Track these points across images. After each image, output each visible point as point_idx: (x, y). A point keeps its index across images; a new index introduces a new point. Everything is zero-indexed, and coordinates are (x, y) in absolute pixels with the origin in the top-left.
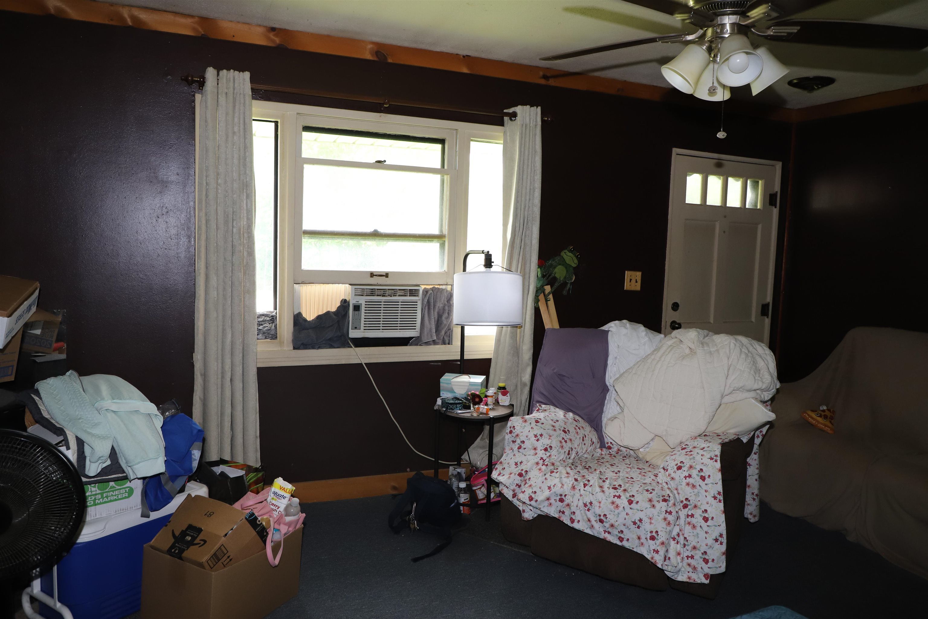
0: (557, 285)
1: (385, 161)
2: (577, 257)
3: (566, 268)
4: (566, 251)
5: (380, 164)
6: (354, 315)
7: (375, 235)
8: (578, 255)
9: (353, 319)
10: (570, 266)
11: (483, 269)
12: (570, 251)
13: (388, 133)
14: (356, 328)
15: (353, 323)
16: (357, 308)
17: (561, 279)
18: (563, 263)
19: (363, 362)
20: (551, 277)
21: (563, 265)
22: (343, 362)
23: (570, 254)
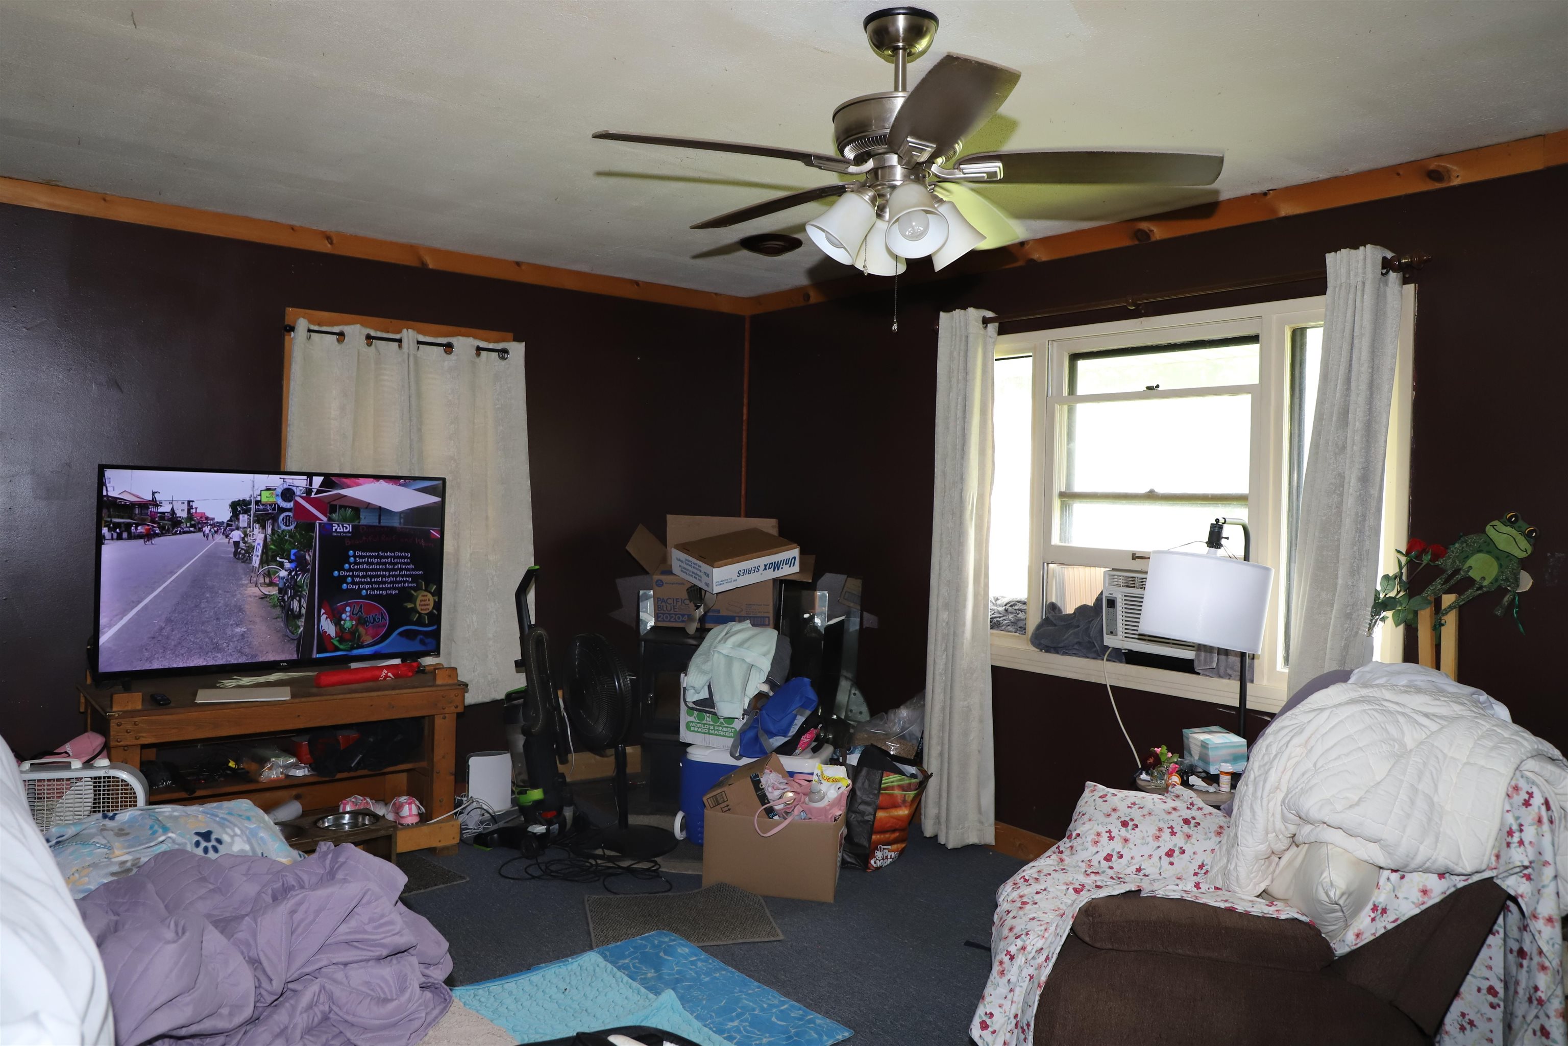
0: (1470, 593)
1: (1158, 386)
2: (1528, 536)
3: (1497, 559)
4: (1496, 522)
5: (1152, 390)
6: (1107, 614)
7: (1151, 496)
8: (1531, 532)
9: (1107, 620)
10: (1509, 555)
11: (1205, 549)
12: (1510, 523)
13: (1173, 341)
14: (1112, 633)
15: (1107, 626)
16: (1111, 603)
17: (1485, 583)
18: (1490, 548)
19: (1108, 683)
20: (1458, 577)
21: (1489, 552)
22: (1093, 680)
23: (1508, 529)
